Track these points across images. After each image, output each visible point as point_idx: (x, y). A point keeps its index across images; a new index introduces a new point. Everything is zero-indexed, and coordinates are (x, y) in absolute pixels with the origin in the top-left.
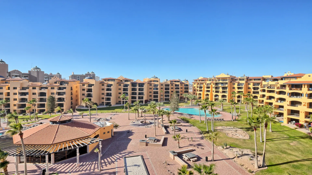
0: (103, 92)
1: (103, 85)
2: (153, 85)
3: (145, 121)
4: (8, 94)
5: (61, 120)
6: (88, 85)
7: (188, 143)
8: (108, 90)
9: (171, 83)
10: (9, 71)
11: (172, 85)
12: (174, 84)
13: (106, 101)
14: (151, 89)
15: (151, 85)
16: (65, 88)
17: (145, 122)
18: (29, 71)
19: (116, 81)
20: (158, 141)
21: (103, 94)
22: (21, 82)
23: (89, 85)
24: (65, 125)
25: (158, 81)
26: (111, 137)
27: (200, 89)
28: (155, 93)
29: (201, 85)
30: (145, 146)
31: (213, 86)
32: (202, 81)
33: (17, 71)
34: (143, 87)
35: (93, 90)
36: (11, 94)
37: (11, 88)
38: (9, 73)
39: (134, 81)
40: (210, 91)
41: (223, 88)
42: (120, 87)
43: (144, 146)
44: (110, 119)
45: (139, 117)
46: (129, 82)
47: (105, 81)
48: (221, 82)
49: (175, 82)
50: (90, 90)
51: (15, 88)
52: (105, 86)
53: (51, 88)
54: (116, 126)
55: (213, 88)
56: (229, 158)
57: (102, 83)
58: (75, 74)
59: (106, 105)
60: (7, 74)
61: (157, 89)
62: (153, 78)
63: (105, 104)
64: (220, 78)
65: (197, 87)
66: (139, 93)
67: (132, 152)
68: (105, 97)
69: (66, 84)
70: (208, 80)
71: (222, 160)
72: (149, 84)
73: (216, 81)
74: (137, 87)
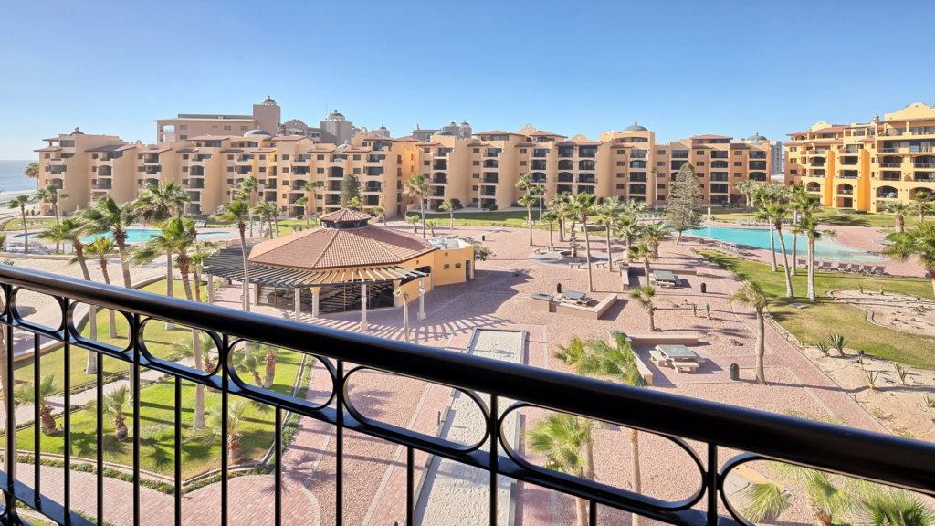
0: (476, 169)
1: (476, 151)
2: (628, 152)
3: (575, 251)
4: (274, 170)
5: (344, 219)
6: (437, 151)
7: (690, 322)
8: (490, 164)
9: (694, 148)
10: (282, 123)
11: (699, 153)
12: (707, 148)
13: (482, 195)
14: (620, 164)
15: (622, 152)
16: (383, 157)
17: (575, 255)
18: (322, 122)
19: (513, 141)
20: (592, 303)
21: (476, 176)
22: (297, 143)
23: (440, 149)
24: (351, 232)
25: (645, 140)
26: (464, 280)
27: (813, 165)
28: (634, 176)
29: (819, 150)
30: (546, 312)
31: (872, 156)
32: (825, 136)
33: (299, 121)
34: (593, 156)
35: (448, 164)
36: (279, 171)
37: (280, 157)
38: (284, 126)
39: (565, 140)
40: (859, 175)
41: (920, 161)
42: (523, 157)
43: (543, 312)
44: (481, 241)
45: (562, 240)
46: (550, 142)
47: (483, 139)
48: (907, 135)
49: (713, 141)
50: (441, 164)
51: (286, 157)
52: (482, 155)
53: (354, 156)
54: (483, 255)
55: (873, 162)
56: (834, 386)
57: (475, 147)
58: (421, 128)
59: (484, 206)
60: (279, 130)
61: (643, 164)
62: (629, 129)
63: (480, 204)
64: (903, 122)
65: (804, 160)
66: (581, 175)
67: (504, 321)
68: (480, 184)
69: (386, 148)
70: (852, 131)
71: (802, 386)
72: (616, 150)
73: (887, 134)
74: (576, 158)
